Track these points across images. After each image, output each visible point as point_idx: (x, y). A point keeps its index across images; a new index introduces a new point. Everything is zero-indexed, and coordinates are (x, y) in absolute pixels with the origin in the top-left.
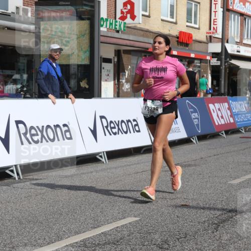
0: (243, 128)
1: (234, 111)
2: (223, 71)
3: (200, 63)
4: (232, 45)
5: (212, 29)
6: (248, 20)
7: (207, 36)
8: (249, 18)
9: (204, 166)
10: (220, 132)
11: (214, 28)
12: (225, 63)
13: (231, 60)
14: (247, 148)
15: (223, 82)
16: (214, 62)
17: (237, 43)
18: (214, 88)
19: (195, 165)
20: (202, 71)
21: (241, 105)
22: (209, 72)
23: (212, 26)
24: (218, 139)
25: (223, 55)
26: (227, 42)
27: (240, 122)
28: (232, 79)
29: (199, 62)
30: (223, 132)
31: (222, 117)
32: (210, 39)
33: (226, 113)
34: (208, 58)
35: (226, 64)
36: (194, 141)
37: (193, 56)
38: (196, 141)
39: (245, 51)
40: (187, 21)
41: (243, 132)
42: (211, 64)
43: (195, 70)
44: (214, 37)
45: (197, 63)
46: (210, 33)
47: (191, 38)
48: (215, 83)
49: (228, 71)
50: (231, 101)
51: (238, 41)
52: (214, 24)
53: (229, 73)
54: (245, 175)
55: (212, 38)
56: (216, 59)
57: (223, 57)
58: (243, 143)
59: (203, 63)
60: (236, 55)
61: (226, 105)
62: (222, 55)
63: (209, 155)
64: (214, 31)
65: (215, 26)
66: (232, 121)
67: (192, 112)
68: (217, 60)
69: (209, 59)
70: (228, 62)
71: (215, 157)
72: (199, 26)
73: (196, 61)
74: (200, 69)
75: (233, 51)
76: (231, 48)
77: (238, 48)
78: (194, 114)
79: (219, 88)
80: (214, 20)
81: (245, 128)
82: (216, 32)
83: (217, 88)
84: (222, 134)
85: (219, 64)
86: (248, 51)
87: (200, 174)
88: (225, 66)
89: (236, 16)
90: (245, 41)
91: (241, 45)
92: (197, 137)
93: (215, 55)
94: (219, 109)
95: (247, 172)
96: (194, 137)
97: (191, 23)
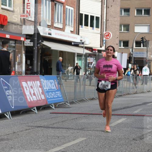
0: (53, 105)
1: (45, 89)
2: (36, 52)
3: (15, 44)
4: (44, 28)
5: (25, 12)
6: (58, 5)
7: (21, 18)
8: (59, 4)
9: (16, 140)
10: (32, 108)
11: (27, 11)
12: (37, 45)
13: (43, 42)
14: (56, 123)
15: (35, 62)
16: (28, 43)
17: (49, 26)
18: (28, 67)
19: (8, 139)
20: (17, 51)
21: (51, 84)
22: (23, 52)
23: (26, 10)
24: (30, 115)
25: (36, 37)
26: (40, 25)
27: (51, 98)
28: (44, 59)
29: (14, 42)
30: (35, 108)
31: (34, 94)
32: (24, 22)
33: (37, 90)
34: (22, 39)
35: (39, 45)
36: (8, 117)
37: (8, 36)
38: (10, 116)
39: (56, 34)
40: (2, 4)
41: (53, 108)
42: (25, 45)
43: (10, 50)
44: (27, 20)
45: (12, 43)
46: (24, 16)
47: (6, 20)
48: (29, 62)
49: (40, 52)
50: (42, 80)
51: (50, 24)
52: (27, 8)
53: (41, 54)
54: (53, 148)
55: (26, 20)
56: (30, 40)
57: (36, 39)
58: (53, 118)
59: (18, 44)
60: (48, 37)
61: (38, 83)
62: (34, 37)
63: (22, 130)
64: (28, 15)
65: (28, 10)
66: (43, 97)
67: (6, 90)
68: (30, 42)
69: (24, 40)
70: (40, 43)
71: (27, 131)
72: (14, 9)
73: (11, 42)
74: (14, 49)
75: (45, 33)
76: (43, 31)
77: (50, 31)
78: (8, 91)
79: (32, 67)
80: (27, 3)
81: (55, 104)
82: (30, 15)
83: (30, 67)
84: (34, 109)
85: (32, 45)
86: (58, 34)
87: (12, 148)
88: (38, 47)
89: (48, 1)
90: (56, 25)
91: (53, 28)
92: (11, 112)
93: (28, 36)
94: (32, 87)
95: (55, 145)
96: (8, 113)
97: (6, 5)
